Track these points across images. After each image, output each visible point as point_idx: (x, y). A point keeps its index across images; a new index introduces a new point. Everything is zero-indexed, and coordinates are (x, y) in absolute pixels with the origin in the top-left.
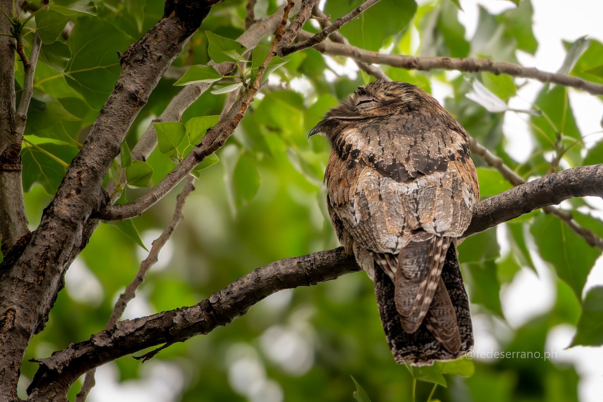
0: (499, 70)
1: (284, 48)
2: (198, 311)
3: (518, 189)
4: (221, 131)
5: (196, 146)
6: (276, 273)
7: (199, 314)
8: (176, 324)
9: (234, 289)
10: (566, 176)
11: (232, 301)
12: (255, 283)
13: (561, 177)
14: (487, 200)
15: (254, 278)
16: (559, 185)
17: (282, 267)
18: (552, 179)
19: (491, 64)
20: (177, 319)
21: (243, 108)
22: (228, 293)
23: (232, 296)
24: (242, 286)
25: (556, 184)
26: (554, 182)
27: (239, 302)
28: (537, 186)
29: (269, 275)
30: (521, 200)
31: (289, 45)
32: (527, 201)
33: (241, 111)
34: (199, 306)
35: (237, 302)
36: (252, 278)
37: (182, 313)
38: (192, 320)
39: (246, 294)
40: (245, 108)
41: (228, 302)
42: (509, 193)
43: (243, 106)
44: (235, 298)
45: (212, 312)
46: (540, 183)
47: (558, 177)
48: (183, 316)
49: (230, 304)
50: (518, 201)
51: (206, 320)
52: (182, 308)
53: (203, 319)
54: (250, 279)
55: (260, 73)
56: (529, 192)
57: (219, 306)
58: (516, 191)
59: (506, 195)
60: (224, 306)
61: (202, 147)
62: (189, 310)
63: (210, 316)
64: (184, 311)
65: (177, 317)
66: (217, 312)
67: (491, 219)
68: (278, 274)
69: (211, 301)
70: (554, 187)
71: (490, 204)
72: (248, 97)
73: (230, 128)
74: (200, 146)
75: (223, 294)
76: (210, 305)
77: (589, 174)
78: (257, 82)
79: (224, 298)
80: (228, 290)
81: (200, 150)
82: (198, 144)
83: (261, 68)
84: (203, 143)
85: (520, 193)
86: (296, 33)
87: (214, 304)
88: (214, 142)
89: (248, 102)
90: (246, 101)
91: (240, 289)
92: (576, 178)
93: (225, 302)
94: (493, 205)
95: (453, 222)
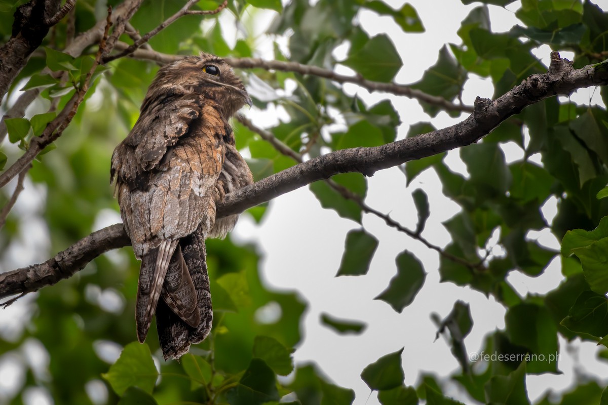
1: (104, 58)
2: (47, 268)
3: (297, 168)
4: (58, 124)
6: (107, 236)
7: (48, 270)
8: (29, 278)
9: (74, 250)
11: (73, 260)
12: (90, 245)
13: (330, 158)
14: (271, 176)
15: (90, 241)
17: (112, 232)
18: (323, 160)
19: (262, 62)
20: (30, 275)
21: (76, 106)
22: (70, 253)
23: (73, 255)
24: (81, 248)
25: (327, 163)
26: (325, 161)
27: (79, 260)
28: (311, 165)
30: (299, 176)
31: (108, 55)
32: (303, 176)
33: (74, 109)
34: (47, 264)
35: (77, 259)
37: (34, 269)
38: (42, 275)
39: (84, 253)
41: (70, 260)
42: (289, 171)
44: (76, 257)
45: (57, 269)
46: (313, 163)
47: (328, 158)
48: (35, 272)
49: (71, 262)
50: (296, 177)
51: (53, 274)
52: (34, 266)
53: (51, 274)
54: (86, 242)
55: (88, 78)
56: (305, 170)
57: (63, 263)
59: (287, 173)
60: (67, 263)
61: (44, 137)
62: (39, 267)
63: (56, 271)
64: (36, 268)
65: (30, 273)
66: (61, 268)
68: (109, 237)
69: (57, 260)
70: (325, 165)
71: (274, 180)
72: (79, 97)
73: (65, 122)
74: (42, 136)
75: (66, 254)
76: (56, 263)
77: (352, 155)
78: (86, 86)
79: (67, 257)
80: (70, 251)
81: (42, 140)
82: (40, 135)
83: (88, 75)
84: (45, 134)
85: (298, 171)
86: (113, 45)
87: (59, 262)
88: (53, 134)
89: (79, 101)
90: (77, 101)
91: (79, 250)
92: (342, 159)
93: (68, 260)
94: (277, 180)
95: (180, 223)
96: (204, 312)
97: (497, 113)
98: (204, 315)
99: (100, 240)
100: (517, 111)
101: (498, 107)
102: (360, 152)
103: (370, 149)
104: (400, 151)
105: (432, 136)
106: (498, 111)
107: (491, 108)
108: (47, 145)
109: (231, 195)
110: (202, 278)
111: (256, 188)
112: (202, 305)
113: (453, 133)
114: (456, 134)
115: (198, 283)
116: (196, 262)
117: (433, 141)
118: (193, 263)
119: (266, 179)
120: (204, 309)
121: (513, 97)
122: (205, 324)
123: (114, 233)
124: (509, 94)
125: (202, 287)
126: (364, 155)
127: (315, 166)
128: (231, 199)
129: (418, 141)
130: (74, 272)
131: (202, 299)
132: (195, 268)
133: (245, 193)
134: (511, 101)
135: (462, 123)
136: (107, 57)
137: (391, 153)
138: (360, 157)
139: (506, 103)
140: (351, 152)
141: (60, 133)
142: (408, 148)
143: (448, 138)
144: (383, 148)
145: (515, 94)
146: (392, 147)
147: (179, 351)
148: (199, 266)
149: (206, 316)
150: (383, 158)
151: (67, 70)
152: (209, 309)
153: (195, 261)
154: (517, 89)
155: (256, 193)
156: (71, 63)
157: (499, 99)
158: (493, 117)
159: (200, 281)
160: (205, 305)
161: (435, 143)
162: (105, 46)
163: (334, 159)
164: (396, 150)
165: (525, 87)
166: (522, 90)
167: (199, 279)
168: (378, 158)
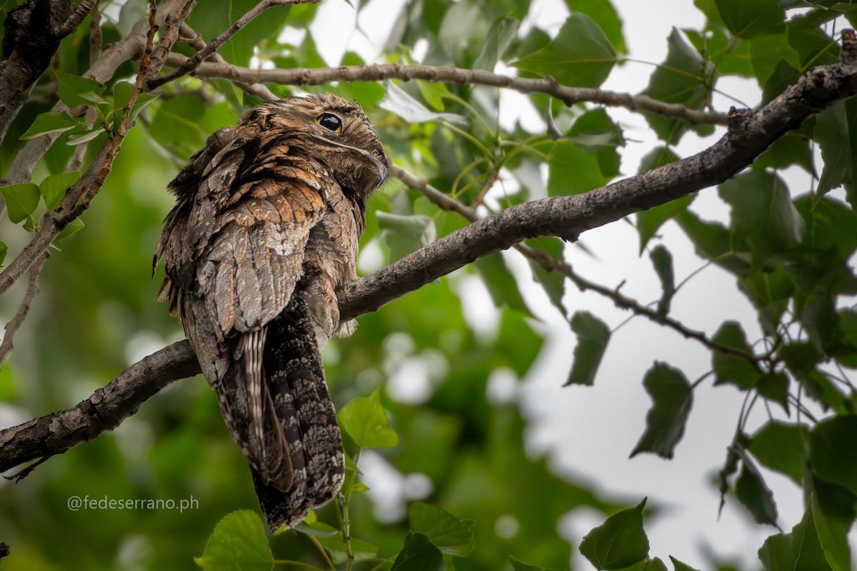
0: (409, 75)
1: (150, 81)
2: (78, 415)
3: (457, 235)
4: (84, 189)
5: (55, 211)
6: (169, 361)
7: (80, 418)
8: (53, 432)
9: (120, 384)
10: (515, 214)
11: (118, 400)
12: (144, 375)
13: (509, 216)
14: (420, 250)
15: (143, 369)
16: (507, 226)
17: (176, 353)
18: (499, 220)
19: (397, 69)
20: (54, 427)
21: (109, 160)
22: (113, 390)
23: (118, 393)
24: (130, 380)
25: (503, 225)
26: (501, 222)
27: (127, 400)
28: (480, 229)
29: (162, 363)
30: (462, 247)
31: (155, 77)
32: (469, 248)
33: (107, 164)
34: (79, 409)
35: (125, 399)
36: (141, 369)
37: (59, 419)
38: (72, 427)
39: (135, 389)
40: (111, 160)
41: (114, 400)
42: (446, 240)
43: (107, 158)
44: (123, 395)
45: (95, 415)
46: (483, 225)
47: (505, 217)
48: (61, 422)
49: (116, 403)
50: (458, 250)
51: (89, 425)
52: (59, 413)
53: (85, 425)
54: (138, 371)
55: (125, 115)
56: (471, 237)
57: (103, 406)
58: (455, 237)
59: (443, 244)
60: (111, 406)
61: (62, 212)
62: (67, 414)
63: (94, 419)
64: (62, 416)
65: (53, 424)
66: (102, 415)
67: (427, 274)
68: (171, 362)
69: (93, 402)
70: (501, 229)
71: (424, 256)
72: (113, 146)
73: (95, 186)
74: (59, 210)
75: (107, 392)
76: (93, 406)
77: (543, 210)
78: (123, 127)
79: (109, 396)
80: (113, 387)
81: (60, 216)
82: (57, 209)
83: (126, 109)
84: (63, 207)
85: (460, 240)
86: (162, 60)
87: (98, 404)
88: (76, 205)
89: (114, 152)
90: (111, 151)
91: (128, 383)
92: (527, 216)
93: (111, 401)
94: (428, 256)
95: (265, 300)
96: (323, 461)
97: (763, 131)
98: (324, 466)
99: (160, 366)
100: (794, 125)
101: (764, 121)
102: (555, 205)
103: (570, 199)
104: (616, 199)
105: (664, 173)
106: (764, 127)
107: (753, 123)
108: (69, 224)
109: (358, 284)
110: (319, 408)
111: (397, 271)
112: (321, 450)
113: (697, 166)
114: (702, 167)
115: (313, 416)
116: (308, 384)
117: (667, 180)
118: (303, 385)
119: (411, 256)
120: (323, 456)
121: (787, 104)
122: (326, 478)
123: (179, 355)
124: (780, 100)
125: (320, 422)
126: (561, 209)
127: (486, 230)
128: (359, 290)
129: (643, 182)
130: (121, 419)
131: (320, 441)
132: (306, 393)
133: (380, 279)
134: (784, 110)
135: (710, 149)
136: (154, 79)
137: (601, 203)
138: (555, 213)
139: (775, 114)
140: (541, 206)
141: (88, 203)
142: (628, 194)
143: (690, 173)
144: (590, 195)
145: (789, 99)
146: (604, 193)
147: (293, 517)
148: (312, 390)
149: (327, 467)
150: (590, 212)
151: (93, 104)
152: (331, 456)
153: (306, 383)
154: (792, 90)
155: (396, 278)
156: (97, 93)
157: (766, 108)
158: (758, 136)
159: (315, 412)
160: (325, 451)
161: (670, 182)
162: (150, 63)
163: (514, 217)
164: (611, 198)
165: (804, 88)
166: (799, 91)
167: (313, 409)
168: (584, 211)
